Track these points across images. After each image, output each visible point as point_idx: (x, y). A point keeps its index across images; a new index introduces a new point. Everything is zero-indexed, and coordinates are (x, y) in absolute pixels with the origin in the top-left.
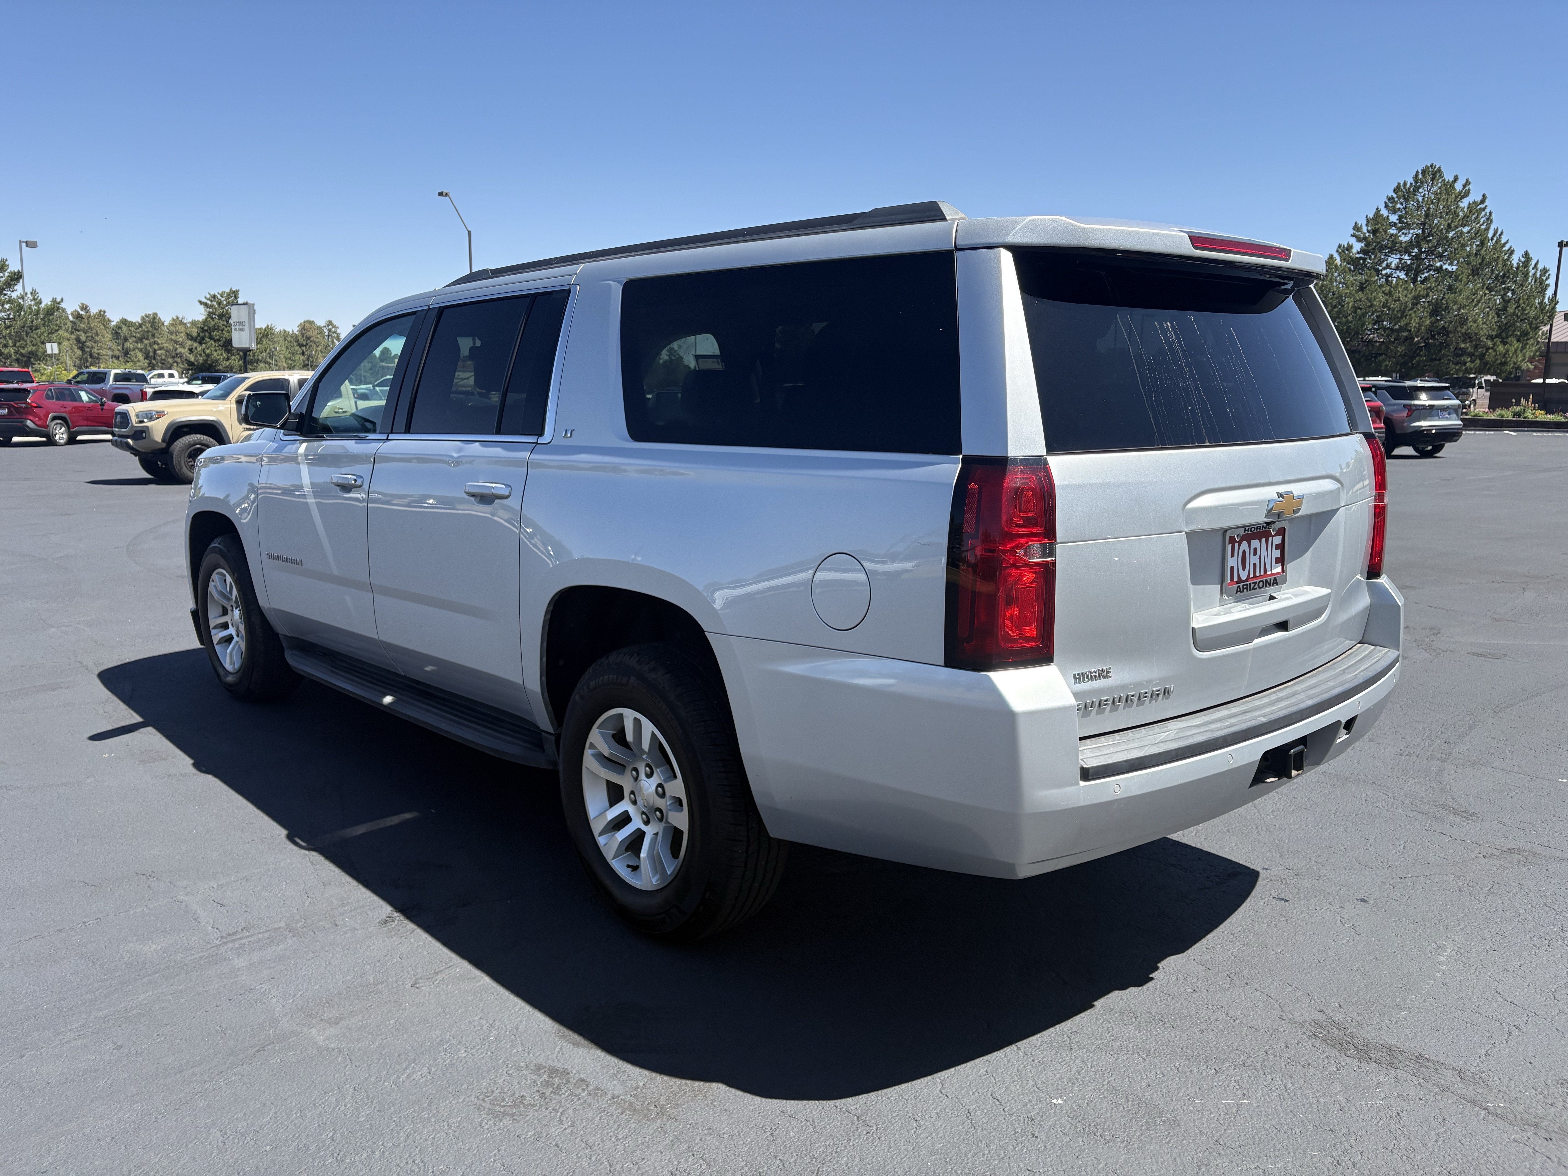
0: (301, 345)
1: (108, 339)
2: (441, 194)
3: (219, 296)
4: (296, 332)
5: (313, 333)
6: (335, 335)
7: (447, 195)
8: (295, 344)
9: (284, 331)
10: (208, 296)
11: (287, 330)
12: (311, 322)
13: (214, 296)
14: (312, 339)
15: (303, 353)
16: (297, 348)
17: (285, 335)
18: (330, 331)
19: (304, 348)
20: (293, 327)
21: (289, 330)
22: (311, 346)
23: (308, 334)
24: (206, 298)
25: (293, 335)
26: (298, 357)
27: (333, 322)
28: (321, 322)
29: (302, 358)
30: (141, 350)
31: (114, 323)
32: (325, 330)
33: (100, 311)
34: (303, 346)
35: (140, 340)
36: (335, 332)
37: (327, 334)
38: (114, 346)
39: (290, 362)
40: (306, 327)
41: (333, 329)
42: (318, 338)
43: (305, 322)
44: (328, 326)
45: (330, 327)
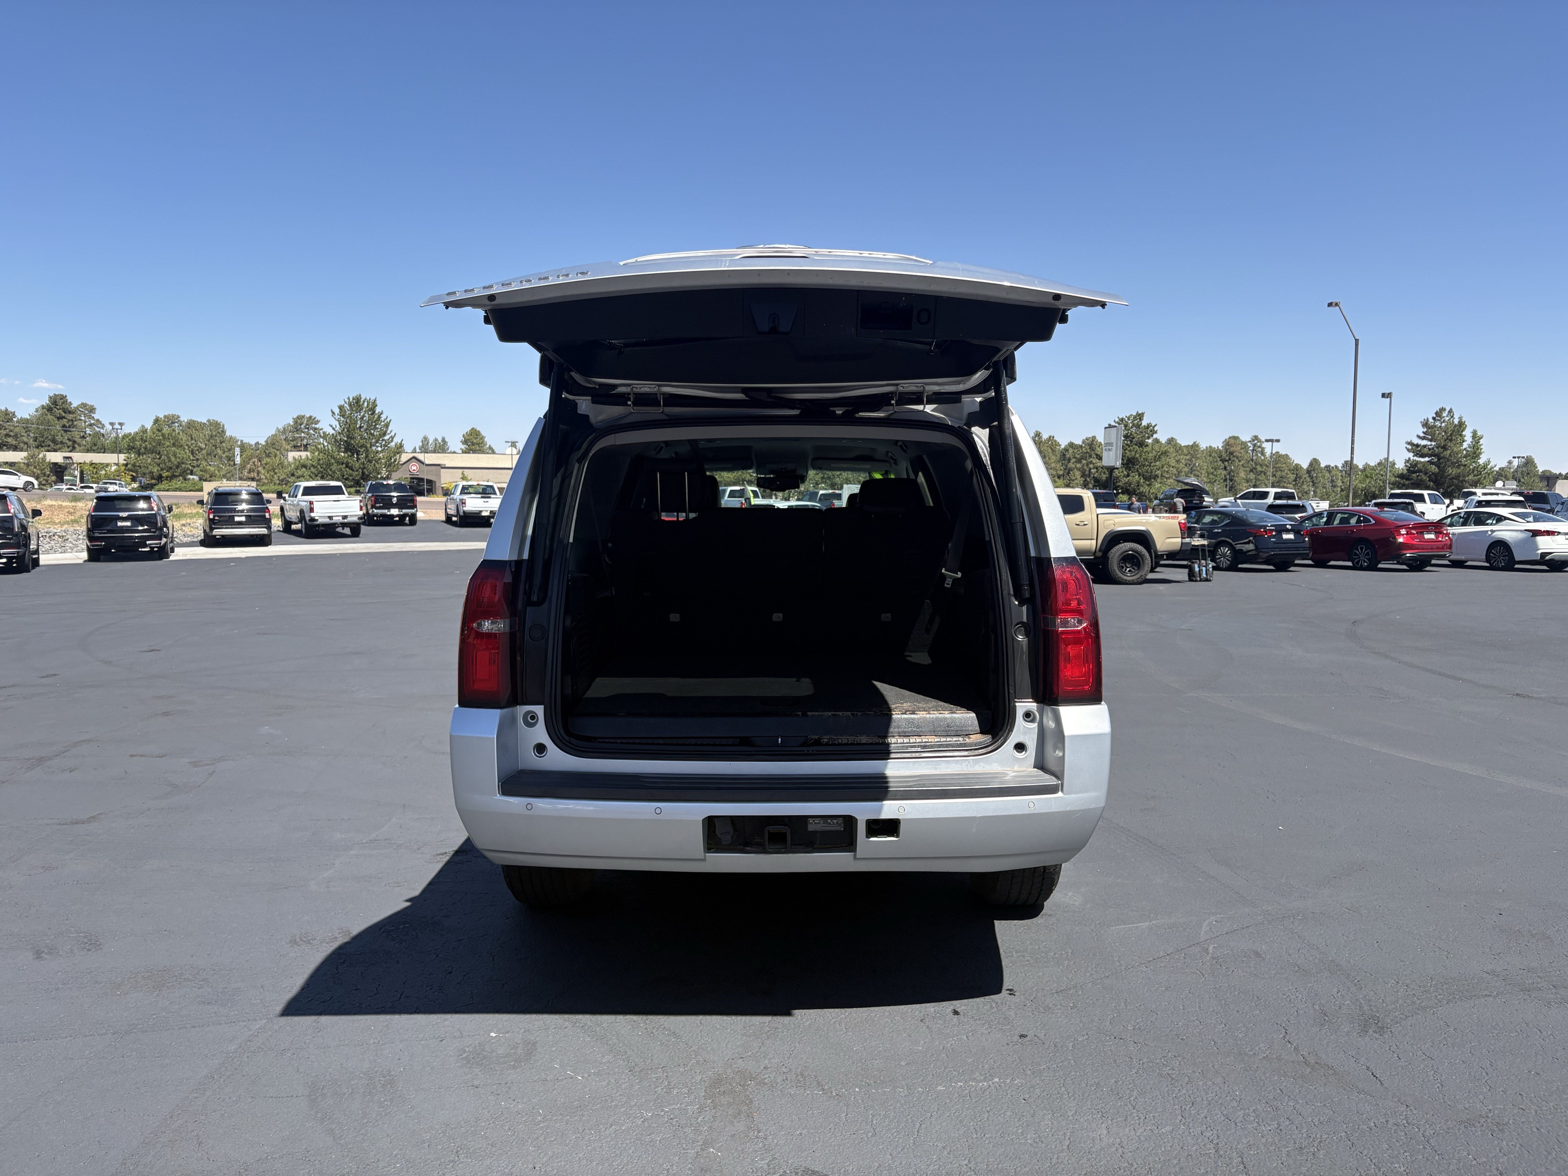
0: (1223, 461)
1: (1053, 461)
2: (1330, 305)
3: (1126, 419)
4: (1220, 447)
5: (1236, 449)
6: (1260, 449)
7: (1337, 304)
8: (1218, 459)
9: (1210, 447)
10: (1117, 420)
11: (1213, 446)
12: (1236, 438)
13: (1122, 420)
14: (1235, 454)
15: (1225, 468)
16: (1220, 463)
17: (1211, 451)
18: (1255, 445)
19: (1226, 463)
20: (1218, 443)
21: (1215, 446)
22: (1233, 461)
23: (1232, 449)
24: (1115, 421)
25: (1218, 451)
26: (1219, 472)
27: (1259, 436)
28: (1245, 437)
29: (1224, 472)
30: (1079, 469)
31: (1063, 447)
32: (1249, 444)
33: (1050, 437)
34: (1226, 461)
35: (1079, 461)
36: (1259, 447)
37: (1251, 448)
38: (1059, 465)
39: (1211, 476)
40: (1232, 443)
41: (1259, 444)
42: (1241, 453)
43: (1230, 438)
44: (1254, 441)
45: (1256, 442)
